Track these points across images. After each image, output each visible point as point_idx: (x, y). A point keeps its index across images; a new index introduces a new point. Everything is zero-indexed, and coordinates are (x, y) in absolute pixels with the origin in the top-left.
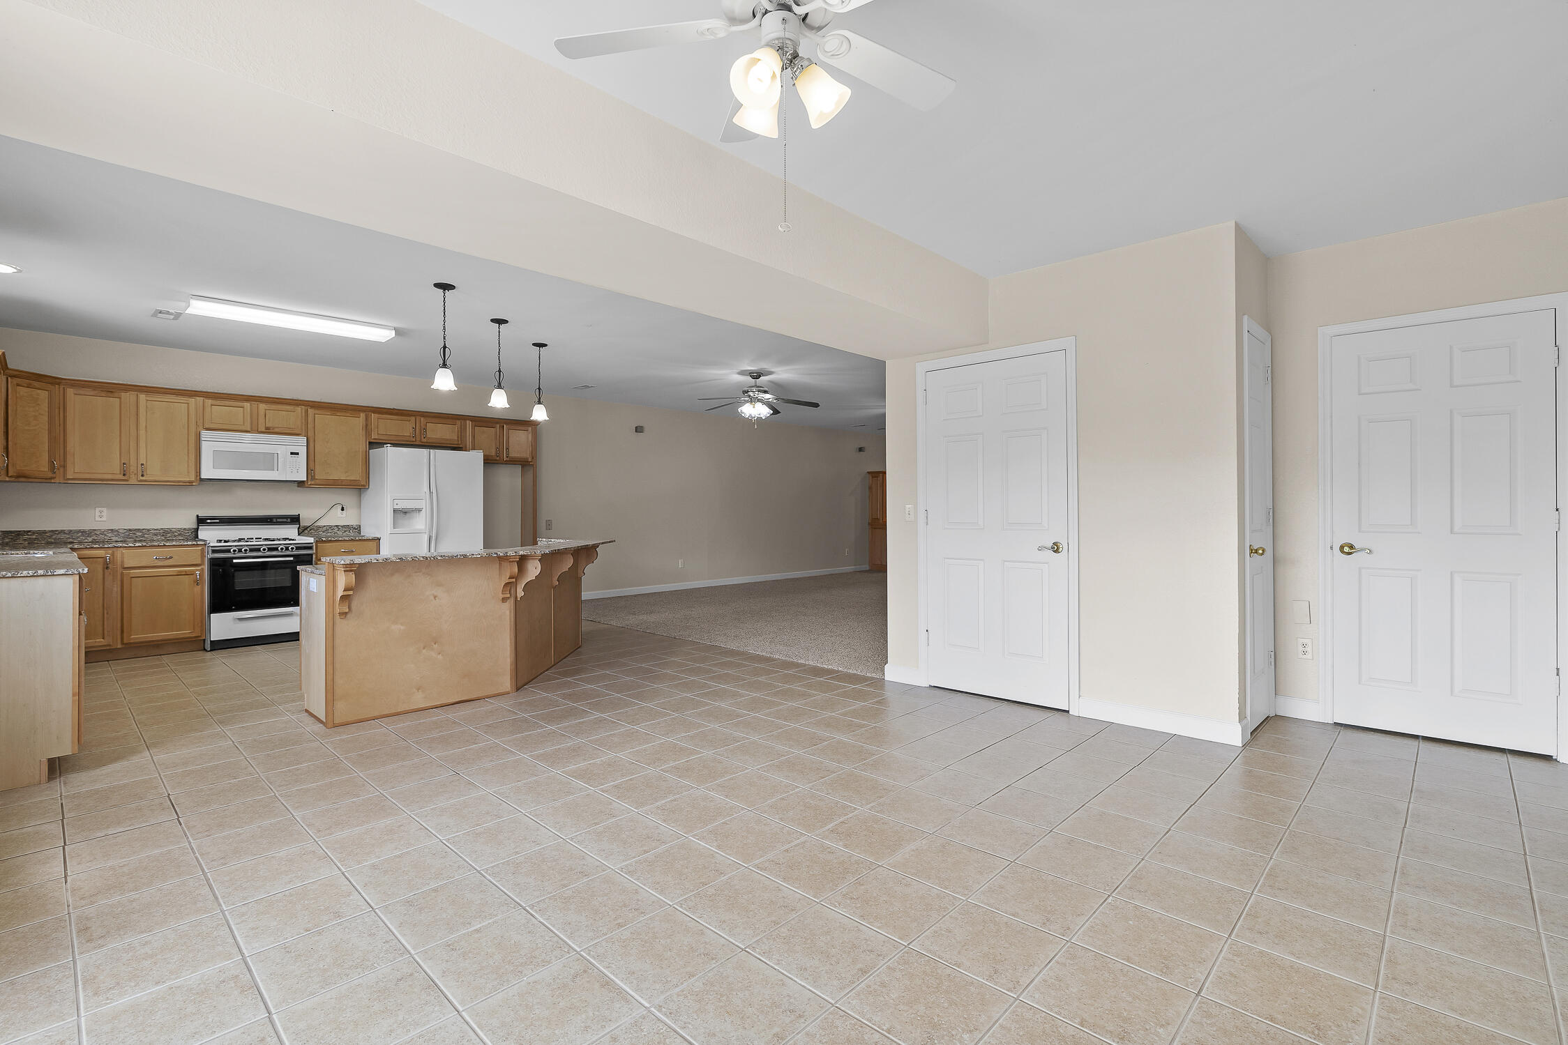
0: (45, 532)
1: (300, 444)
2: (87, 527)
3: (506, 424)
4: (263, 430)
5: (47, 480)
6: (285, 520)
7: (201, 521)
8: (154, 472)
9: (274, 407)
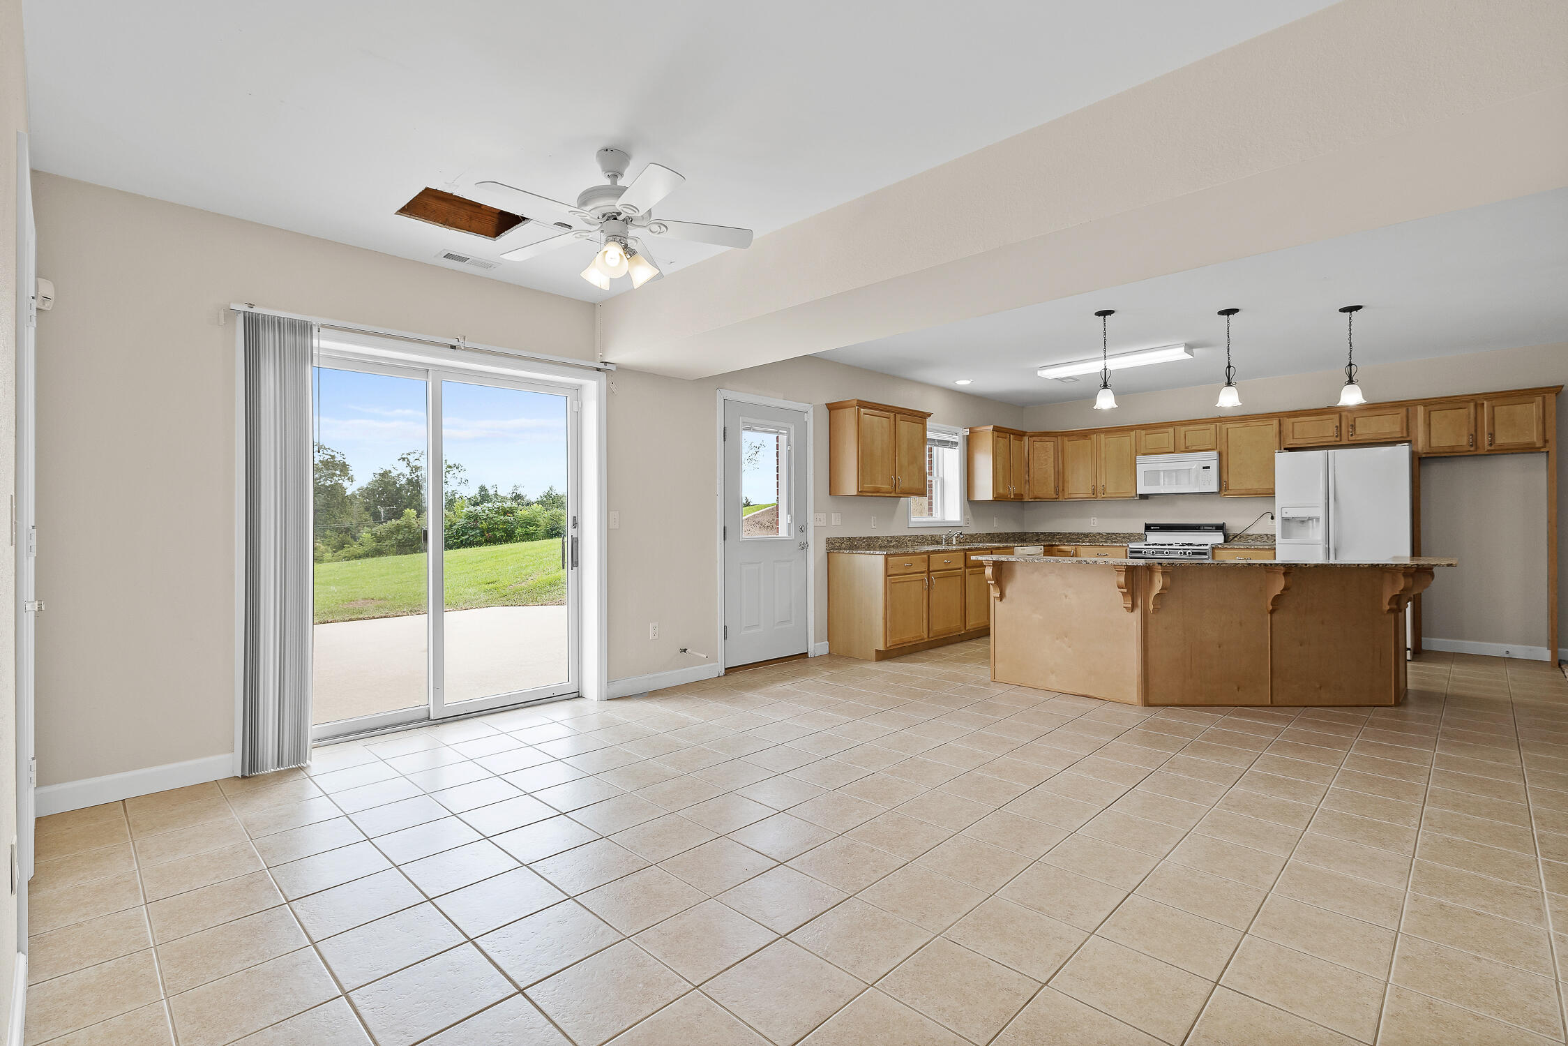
0: (1066, 533)
1: (1212, 458)
2: (1086, 531)
3: (1486, 399)
4: (1184, 449)
5: (1055, 500)
6: (1211, 528)
7: (1148, 528)
8: (1111, 490)
9: (1192, 427)
